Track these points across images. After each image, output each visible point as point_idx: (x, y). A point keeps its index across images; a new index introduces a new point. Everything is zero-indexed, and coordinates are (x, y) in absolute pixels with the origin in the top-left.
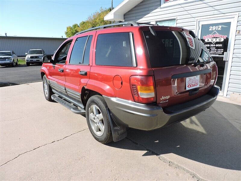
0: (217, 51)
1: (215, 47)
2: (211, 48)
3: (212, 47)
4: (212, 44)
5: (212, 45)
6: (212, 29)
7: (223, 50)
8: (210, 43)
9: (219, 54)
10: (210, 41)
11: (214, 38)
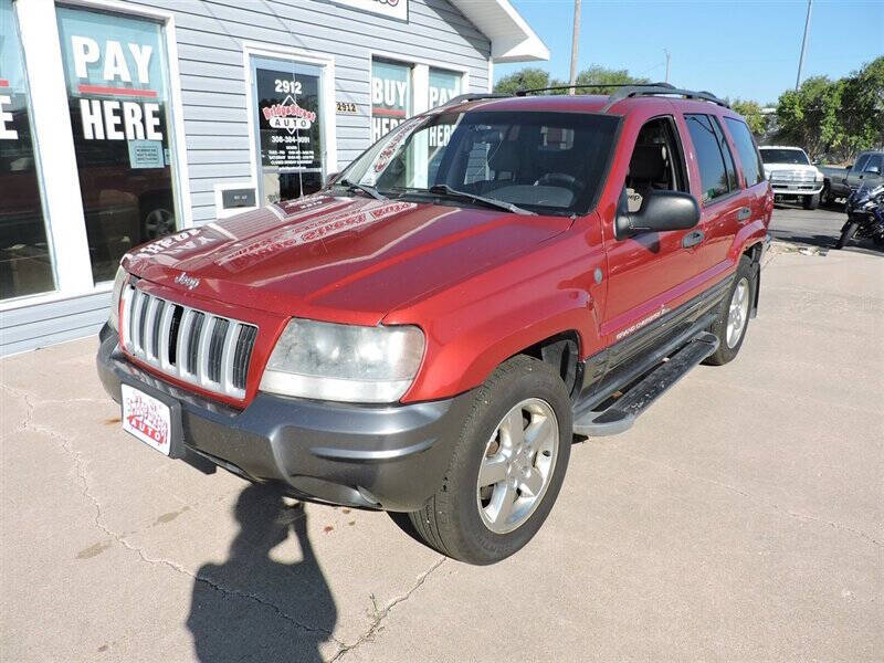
0: (301, 155)
1: (295, 144)
2: (288, 148)
3: (289, 144)
4: (289, 135)
5: (289, 139)
6: (282, 87)
7: (312, 152)
8: (283, 133)
9: (308, 166)
10: (282, 126)
11: (291, 116)
